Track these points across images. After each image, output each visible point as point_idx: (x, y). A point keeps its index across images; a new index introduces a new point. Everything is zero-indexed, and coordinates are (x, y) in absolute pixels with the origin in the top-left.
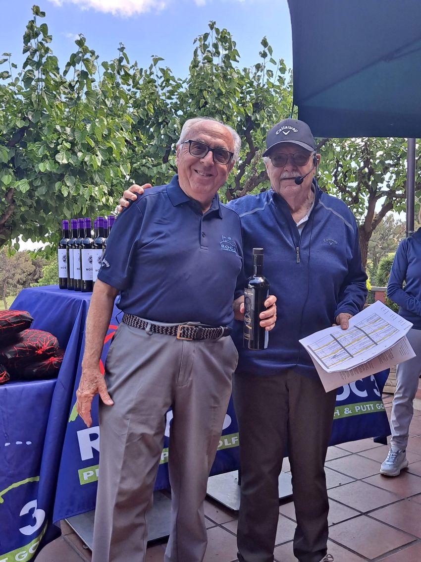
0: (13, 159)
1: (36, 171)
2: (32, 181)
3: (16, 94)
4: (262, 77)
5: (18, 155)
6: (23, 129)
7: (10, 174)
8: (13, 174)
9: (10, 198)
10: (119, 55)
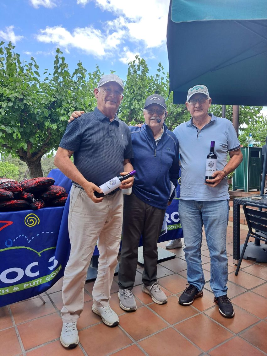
0: (50, 115)
1: (60, 120)
2: (58, 125)
3: (51, 87)
4: (159, 80)
5: (52, 113)
6: (55, 102)
7: (49, 121)
8: (50, 121)
9: (49, 132)
10: (96, 69)
